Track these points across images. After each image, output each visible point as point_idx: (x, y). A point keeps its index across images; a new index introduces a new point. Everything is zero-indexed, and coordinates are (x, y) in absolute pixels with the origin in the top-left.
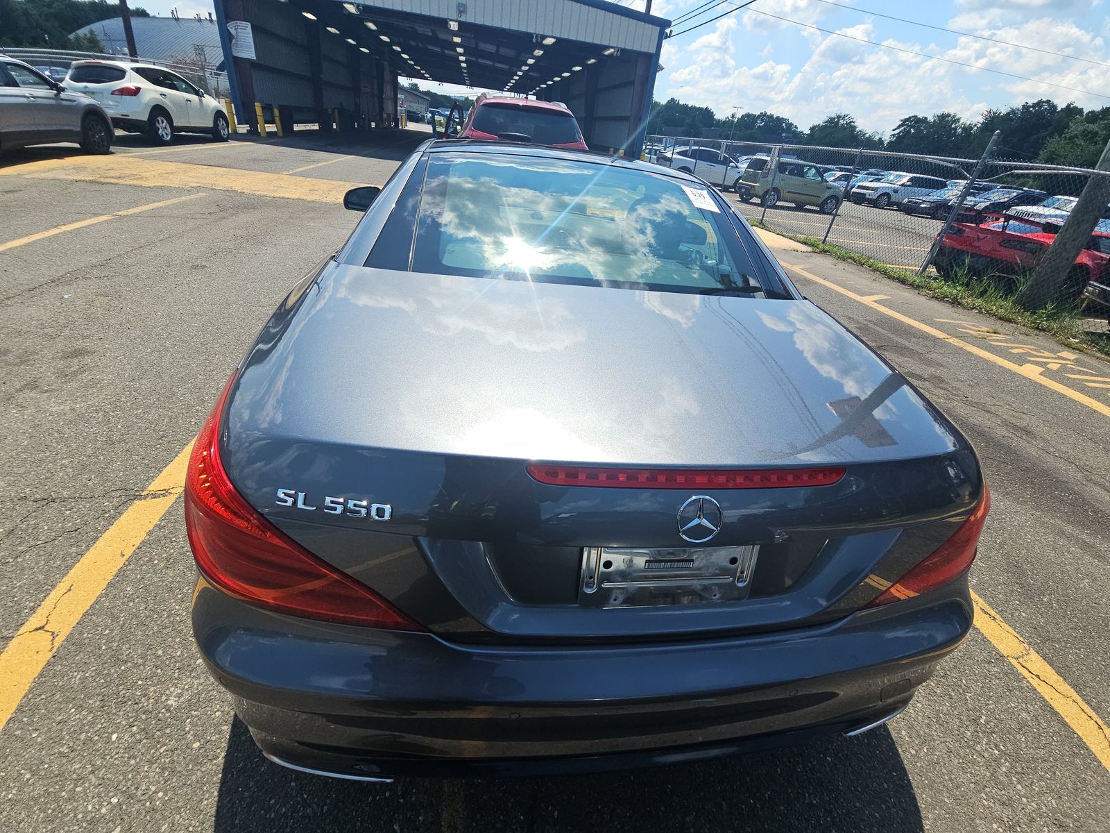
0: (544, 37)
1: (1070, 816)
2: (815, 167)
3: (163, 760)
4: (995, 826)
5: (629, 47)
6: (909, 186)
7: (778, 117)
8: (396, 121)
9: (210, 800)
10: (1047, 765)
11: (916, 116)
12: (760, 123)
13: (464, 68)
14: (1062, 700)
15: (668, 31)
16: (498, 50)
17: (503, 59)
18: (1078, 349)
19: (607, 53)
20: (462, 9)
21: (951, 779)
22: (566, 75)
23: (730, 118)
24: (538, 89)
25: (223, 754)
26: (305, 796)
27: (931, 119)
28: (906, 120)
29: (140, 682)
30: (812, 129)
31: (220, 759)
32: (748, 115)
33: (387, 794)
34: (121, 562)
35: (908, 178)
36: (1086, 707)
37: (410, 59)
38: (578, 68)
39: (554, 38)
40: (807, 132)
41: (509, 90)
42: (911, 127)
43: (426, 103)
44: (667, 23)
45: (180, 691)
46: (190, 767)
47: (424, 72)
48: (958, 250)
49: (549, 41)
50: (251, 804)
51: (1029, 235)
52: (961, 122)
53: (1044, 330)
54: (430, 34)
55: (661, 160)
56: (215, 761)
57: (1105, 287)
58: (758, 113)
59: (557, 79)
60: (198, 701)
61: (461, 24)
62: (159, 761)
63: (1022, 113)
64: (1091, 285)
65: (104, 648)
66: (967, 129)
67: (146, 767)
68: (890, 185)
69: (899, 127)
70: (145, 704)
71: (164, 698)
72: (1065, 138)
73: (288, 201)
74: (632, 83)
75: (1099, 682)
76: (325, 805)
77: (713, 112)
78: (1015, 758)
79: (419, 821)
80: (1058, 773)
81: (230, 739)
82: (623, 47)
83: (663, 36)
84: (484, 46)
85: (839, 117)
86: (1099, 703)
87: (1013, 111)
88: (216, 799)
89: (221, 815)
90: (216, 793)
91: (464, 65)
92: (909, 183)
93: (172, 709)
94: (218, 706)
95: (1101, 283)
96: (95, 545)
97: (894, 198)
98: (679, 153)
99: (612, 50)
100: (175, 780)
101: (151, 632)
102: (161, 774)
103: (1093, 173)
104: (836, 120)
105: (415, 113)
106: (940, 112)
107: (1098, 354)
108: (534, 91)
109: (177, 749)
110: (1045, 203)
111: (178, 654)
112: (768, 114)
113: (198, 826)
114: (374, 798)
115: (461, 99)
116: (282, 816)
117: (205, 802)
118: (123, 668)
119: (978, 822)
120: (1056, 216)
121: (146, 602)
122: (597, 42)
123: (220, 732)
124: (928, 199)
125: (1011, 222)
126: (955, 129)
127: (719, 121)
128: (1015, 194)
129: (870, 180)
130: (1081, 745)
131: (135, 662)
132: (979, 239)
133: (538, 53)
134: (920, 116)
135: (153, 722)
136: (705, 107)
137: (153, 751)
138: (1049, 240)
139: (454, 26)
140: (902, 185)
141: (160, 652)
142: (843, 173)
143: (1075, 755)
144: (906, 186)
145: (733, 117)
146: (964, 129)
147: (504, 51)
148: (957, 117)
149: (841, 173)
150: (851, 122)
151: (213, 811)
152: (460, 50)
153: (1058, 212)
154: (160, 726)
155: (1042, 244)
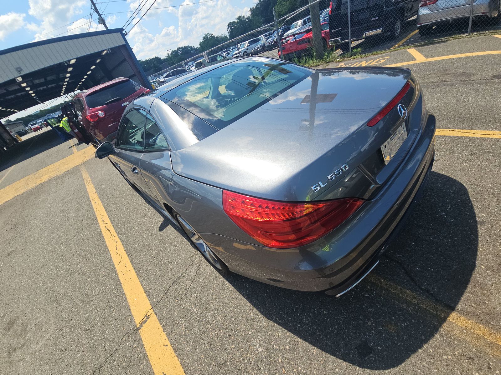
0: (69, 61)
1: (474, 150)
2: (218, 55)
3: (285, 362)
4: (463, 165)
5: (112, 46)
6: (250, 45)
7: (184, 47)
8: (16, 140)
9: (315, 350)
10: (455, 146)
11: (230, 22)
12: (180, 52)
13: (34, 96)
14: (440, 132)
15: (124, 32)
16: (45, 79)
17: (52, 82)
18: (342, 61)
19: (104, 54)
20: (19, 70)
21: (443, 165)
22: (89, 73)
23: (168, 56)
24: (78, 86)
25: (299, 339)
26: (336, 318)
27: (236, 21)
28: (229, 25)
29: (241, 359)
30: (200, 44)
31: (300, 340)
32: (173, 52)
33: (353, 293)
34: (170, 348)
35: (247, 43)
36: (446, 130)
37: (3, 108)
38: (93, 67)
39: (74, 59)
40: (199, 46)
41: (64, 94)
42: (232, 27)
43: (21, 124)
44: (121, 30)
45: (258, 345)
46: (295, 352)
47: (13, 110)
48: (288, 54)
49: (73, 62)
50: (326, 337)
51: (303, 37)
52: (245, 17)
53: (329, 62)
54: (5, 91)
55: (160, 84)
56: (300, 343)
57: (333, 39)
58: (176, 49)
59: (86, 77)
60: (268, 339)
61: (22, 77)
62: (284, 364)
63: (260, 3)
64: (330, 41)
65: (211, 369)
66: (249, 18)
67: (283, 370)
68: (244, 48)
69: (228, 29)
70: (254, 360)
71: (257, 352)
72: (279, 4)
73: (10, 201)
74: (125, 60)
75: (442, 123)
76: (343, 313)
77: (159, 58)
78: (447, 150)
79: (369, 288)
80: (459, 146)
81: (294, 334)
82: (110, 47)
83: (124, 35)
84: (37, 82)
85: (206, 35)
86: (447, 127)
87: (257, 5)
88: (316, 348)
89: (323, 349)
90: (313, 347)
91: (33, 95)
92: (249, 45)
93: (264, 350)
94: (276, 333)
95: (332, 39)
96: (149, 356)
97: (248, 52)
98: (166, 77)
99: (105, 51)
100: (297, 361)
101: (219, 347)
102: (291, 365)
103: (310, 5)
104: (206, 37)
105: (20, 132)
106: (237, 17)
107: (348, 59)
108: (77, 88)
109: (284, 355)
110: (292, 28)
111: (240, 339)
112: (180, 47)
113: (323, 359)
114: (352, 297)
115: (38, 113)
116: (338, 328)
117: (314, 352)
118: (228, 364)
119: (459, 167)
120: (297, 30)
121: (202, 344)
122: (97, 51)
123: (288, 337)
124: (258, 46)
125: (296, 36)
126: (245, 20)
127: (164, 59)
128: (281, 30)
129: (236, 50)
130: (455, 137)
131: (229, 358)
132: (291, 47)
133: (70, 69)
134: (232, 22)
135: (265, 360)
136: (154, 57)
137: (278, 365)
138: (310, 35)
139: (20, 79)
140: (247, 46)
141: (233, 346)
142: (226, 53)
143: (457, 140)
144: (249, 46)
145: (168, 55)
146: (248, 19)
147: (49, 78)
148: (243, 16)
149: (225, 53)
150: (212, 35)
151: (320, 351)
152: (28, 89)
153: (297, 28)
154: (268, 358)
155: (308, 38)
